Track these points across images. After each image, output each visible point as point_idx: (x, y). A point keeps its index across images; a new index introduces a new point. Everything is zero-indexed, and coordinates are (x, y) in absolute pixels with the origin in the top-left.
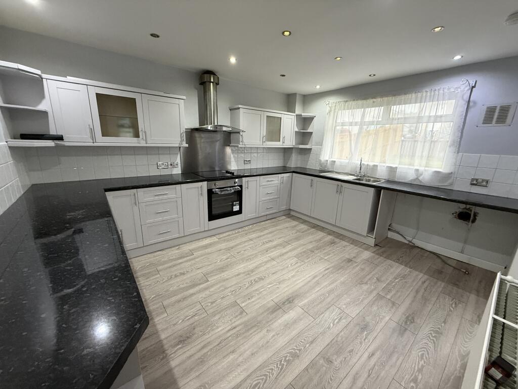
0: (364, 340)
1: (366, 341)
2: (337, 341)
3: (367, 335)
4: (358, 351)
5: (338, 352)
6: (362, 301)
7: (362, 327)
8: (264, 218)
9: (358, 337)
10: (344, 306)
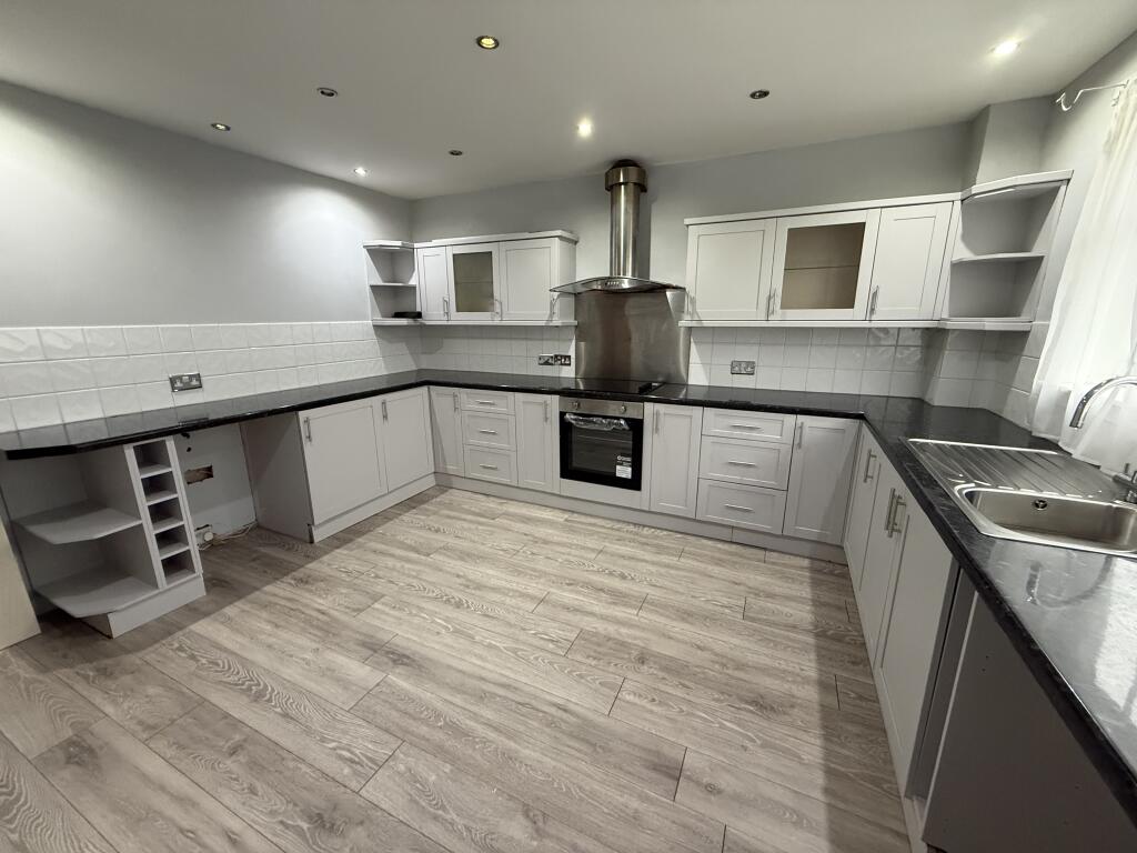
0: (282, 822)
1: (281, 827)
2: (283, 759)
3: (299, 832)
4: (250, 806)
5: (254, 766)
6: (436, 818)
7: (326, 816)
8: (726, 534)
9: (291, 806)
10: (402, 768)
